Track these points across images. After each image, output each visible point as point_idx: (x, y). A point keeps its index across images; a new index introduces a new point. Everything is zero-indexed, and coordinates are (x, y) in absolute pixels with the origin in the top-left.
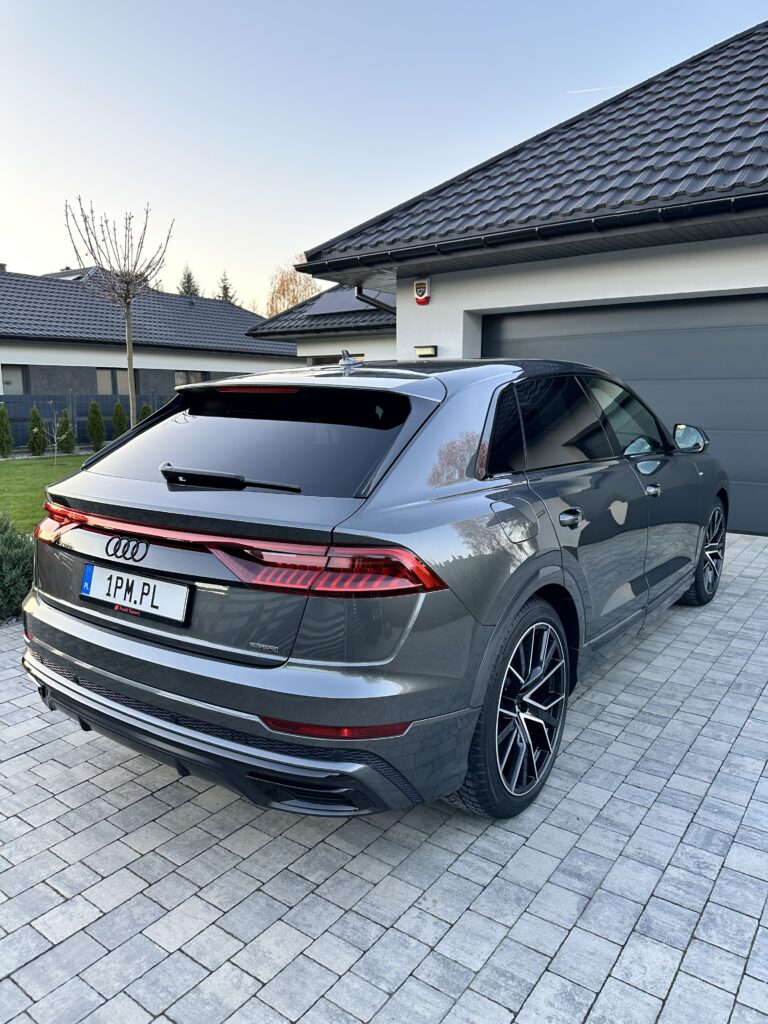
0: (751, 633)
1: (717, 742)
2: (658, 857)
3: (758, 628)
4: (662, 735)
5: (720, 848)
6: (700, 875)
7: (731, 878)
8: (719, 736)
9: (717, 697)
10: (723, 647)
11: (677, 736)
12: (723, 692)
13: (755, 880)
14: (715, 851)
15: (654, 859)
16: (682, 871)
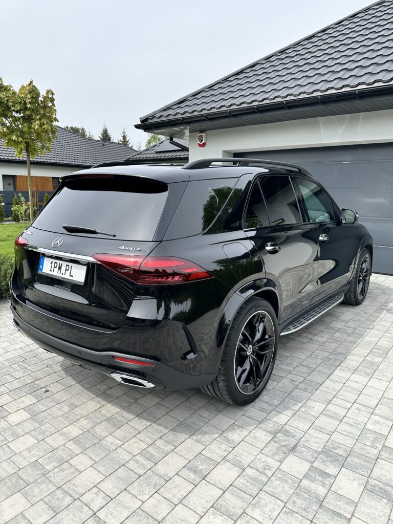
0: (348, 329)
1: (305, 393)
2: (243, 461)
3: (352, 326)
4: (277, 387)
5: (281, 457)
6: (264, 473)
7: (280, 476)
8: (307, 389)
9: (314, 366)
10: (330, 337)
11: (284, 388)
12: (319, 363)
13: (293, 477)
14: (277, 459)
15: (241, 462)
16: (254, 471)
